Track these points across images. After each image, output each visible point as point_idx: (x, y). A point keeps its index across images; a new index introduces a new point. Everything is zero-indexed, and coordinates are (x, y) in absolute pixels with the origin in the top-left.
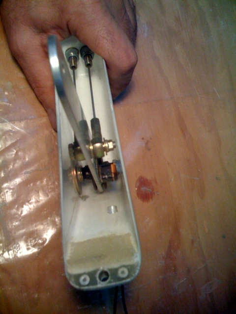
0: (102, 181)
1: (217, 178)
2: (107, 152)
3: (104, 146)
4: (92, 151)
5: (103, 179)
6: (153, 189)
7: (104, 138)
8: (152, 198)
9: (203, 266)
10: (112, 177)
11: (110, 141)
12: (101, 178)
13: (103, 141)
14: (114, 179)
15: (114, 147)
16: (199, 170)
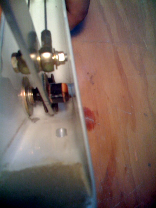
0: (52, 101)
1: (145, 114)
2: (57, 65)
3: (53, 58)
4: (39, 63)
5: (52, 98)
6: (95, 120)
7: (54, 49)
8: (94, 128)
9: (133, 191)
10: (62, 98)
11: (60, 52)
12: (50, 98)
13: (53, 52)
14: (64, 100)
15: (66, 60)
16: (132, 107)
